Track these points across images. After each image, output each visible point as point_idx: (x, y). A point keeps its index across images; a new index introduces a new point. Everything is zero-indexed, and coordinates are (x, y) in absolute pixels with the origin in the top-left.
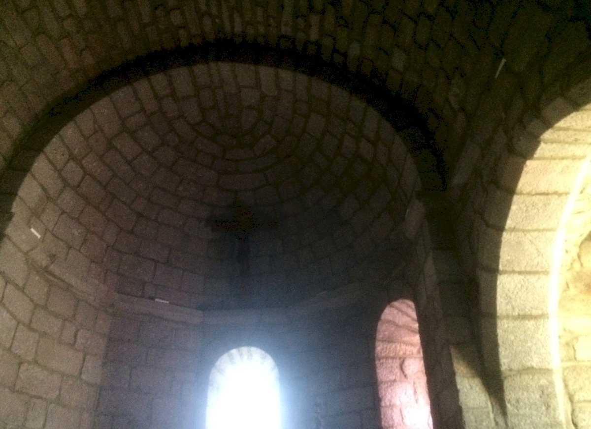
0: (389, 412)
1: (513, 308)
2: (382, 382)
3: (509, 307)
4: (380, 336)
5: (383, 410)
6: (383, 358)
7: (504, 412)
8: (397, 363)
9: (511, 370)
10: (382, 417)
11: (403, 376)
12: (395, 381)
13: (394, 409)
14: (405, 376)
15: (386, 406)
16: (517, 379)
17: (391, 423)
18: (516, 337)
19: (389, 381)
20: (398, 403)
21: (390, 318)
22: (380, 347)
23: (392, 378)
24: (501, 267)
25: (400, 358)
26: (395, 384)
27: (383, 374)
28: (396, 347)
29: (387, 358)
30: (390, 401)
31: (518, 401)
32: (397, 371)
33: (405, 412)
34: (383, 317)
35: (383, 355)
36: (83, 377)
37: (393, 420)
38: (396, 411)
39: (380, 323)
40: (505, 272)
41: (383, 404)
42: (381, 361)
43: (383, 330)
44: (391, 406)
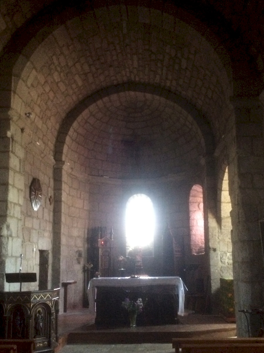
0: (193, 221)
1: (226, 200)
2: (191, 211)
3: (225, 200)
4: (191, 195)
5: (190, 221)
6: (192, 202)
7: (221, 228)
8: (197, 204)
9: (224, 217)
10: (190, 223)
11: (199, 209)
12: (195, 211)
13: (195, 220)
14: (200, 209)
15: (192, 219)
16: (226, 219)
17: (193, 225)
18: (226, 208)
19: (194, 211)
20: (196, 218)
21: (195, 189)
22: (191, 199)
23: (195, 209)
24: (223, 189)
25: (198, 203)
26: (196, 212)
27: (192, 208)
28: (197, 199)
29: (193, 202)
30: (193, 218)
31: (225, 225)
32: (197, 207)
33: (198, 222)
34: (193, 188)
35: (192, 201)
36: (84, 208)
37: (194, 224)
38: (195, 221)
39: (191, 190)
40: (224, 190)
41: (191, 219)
42: (191, 203)
43: (192, 193)
44: (194, 219)
